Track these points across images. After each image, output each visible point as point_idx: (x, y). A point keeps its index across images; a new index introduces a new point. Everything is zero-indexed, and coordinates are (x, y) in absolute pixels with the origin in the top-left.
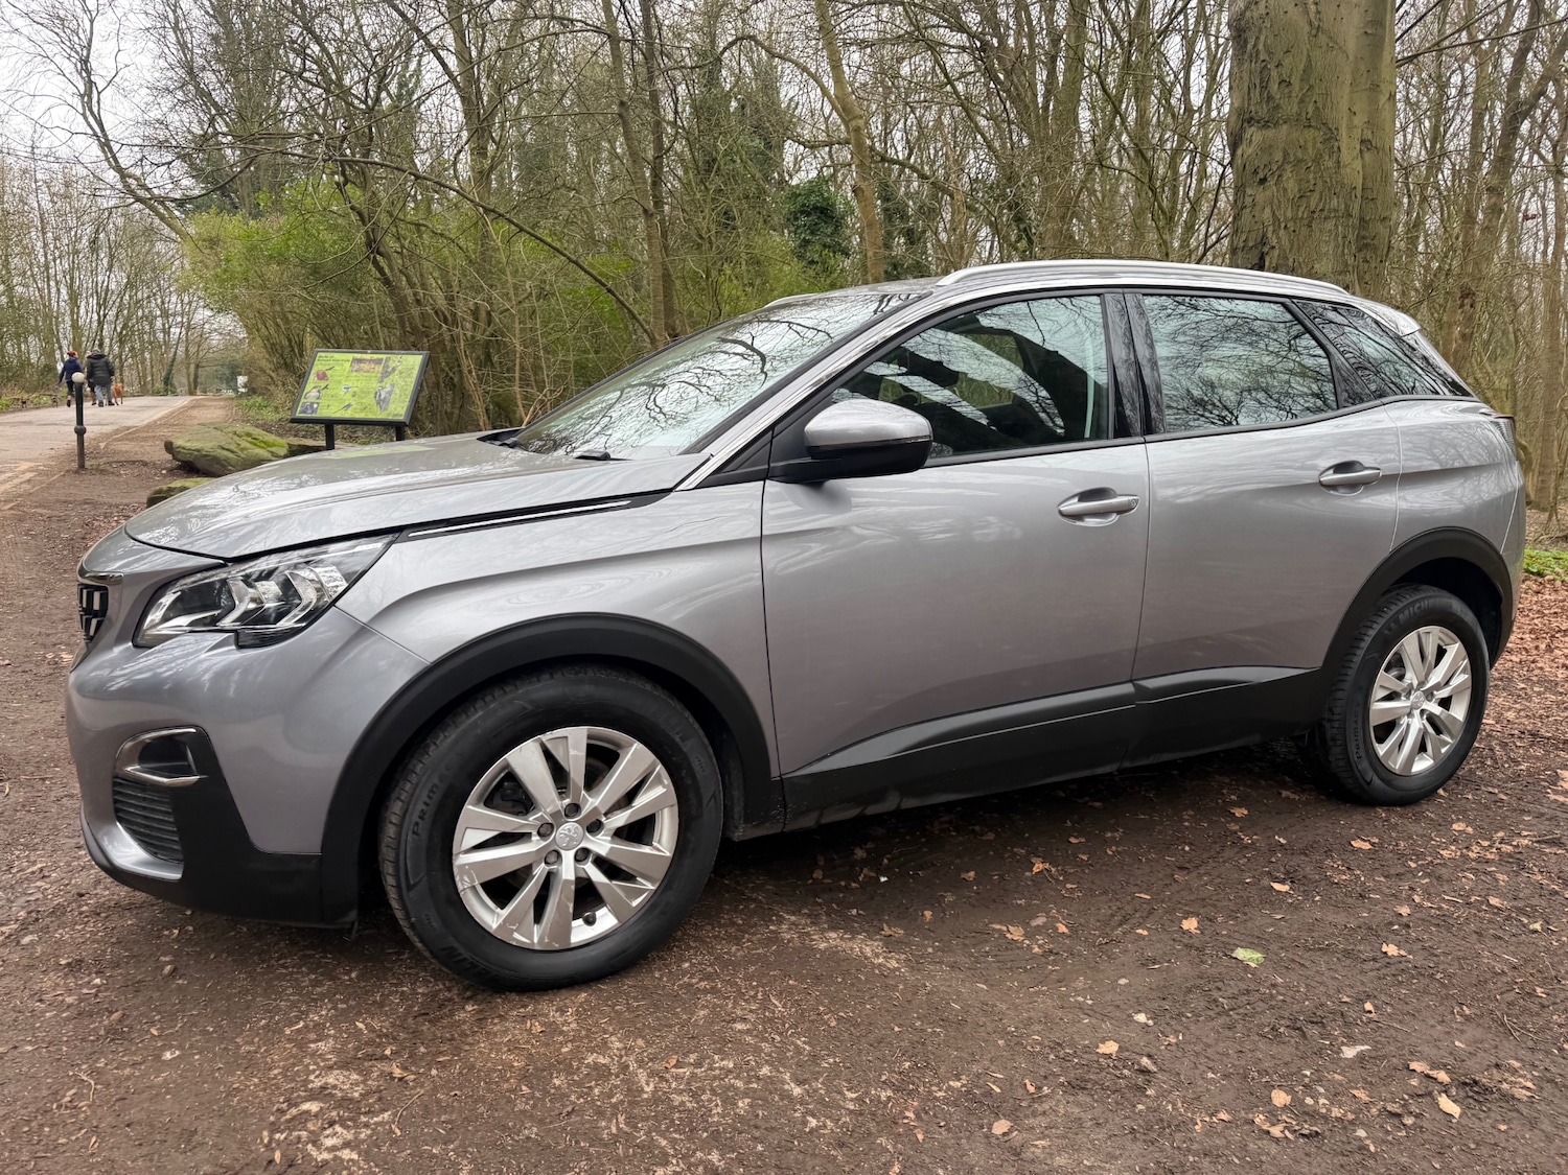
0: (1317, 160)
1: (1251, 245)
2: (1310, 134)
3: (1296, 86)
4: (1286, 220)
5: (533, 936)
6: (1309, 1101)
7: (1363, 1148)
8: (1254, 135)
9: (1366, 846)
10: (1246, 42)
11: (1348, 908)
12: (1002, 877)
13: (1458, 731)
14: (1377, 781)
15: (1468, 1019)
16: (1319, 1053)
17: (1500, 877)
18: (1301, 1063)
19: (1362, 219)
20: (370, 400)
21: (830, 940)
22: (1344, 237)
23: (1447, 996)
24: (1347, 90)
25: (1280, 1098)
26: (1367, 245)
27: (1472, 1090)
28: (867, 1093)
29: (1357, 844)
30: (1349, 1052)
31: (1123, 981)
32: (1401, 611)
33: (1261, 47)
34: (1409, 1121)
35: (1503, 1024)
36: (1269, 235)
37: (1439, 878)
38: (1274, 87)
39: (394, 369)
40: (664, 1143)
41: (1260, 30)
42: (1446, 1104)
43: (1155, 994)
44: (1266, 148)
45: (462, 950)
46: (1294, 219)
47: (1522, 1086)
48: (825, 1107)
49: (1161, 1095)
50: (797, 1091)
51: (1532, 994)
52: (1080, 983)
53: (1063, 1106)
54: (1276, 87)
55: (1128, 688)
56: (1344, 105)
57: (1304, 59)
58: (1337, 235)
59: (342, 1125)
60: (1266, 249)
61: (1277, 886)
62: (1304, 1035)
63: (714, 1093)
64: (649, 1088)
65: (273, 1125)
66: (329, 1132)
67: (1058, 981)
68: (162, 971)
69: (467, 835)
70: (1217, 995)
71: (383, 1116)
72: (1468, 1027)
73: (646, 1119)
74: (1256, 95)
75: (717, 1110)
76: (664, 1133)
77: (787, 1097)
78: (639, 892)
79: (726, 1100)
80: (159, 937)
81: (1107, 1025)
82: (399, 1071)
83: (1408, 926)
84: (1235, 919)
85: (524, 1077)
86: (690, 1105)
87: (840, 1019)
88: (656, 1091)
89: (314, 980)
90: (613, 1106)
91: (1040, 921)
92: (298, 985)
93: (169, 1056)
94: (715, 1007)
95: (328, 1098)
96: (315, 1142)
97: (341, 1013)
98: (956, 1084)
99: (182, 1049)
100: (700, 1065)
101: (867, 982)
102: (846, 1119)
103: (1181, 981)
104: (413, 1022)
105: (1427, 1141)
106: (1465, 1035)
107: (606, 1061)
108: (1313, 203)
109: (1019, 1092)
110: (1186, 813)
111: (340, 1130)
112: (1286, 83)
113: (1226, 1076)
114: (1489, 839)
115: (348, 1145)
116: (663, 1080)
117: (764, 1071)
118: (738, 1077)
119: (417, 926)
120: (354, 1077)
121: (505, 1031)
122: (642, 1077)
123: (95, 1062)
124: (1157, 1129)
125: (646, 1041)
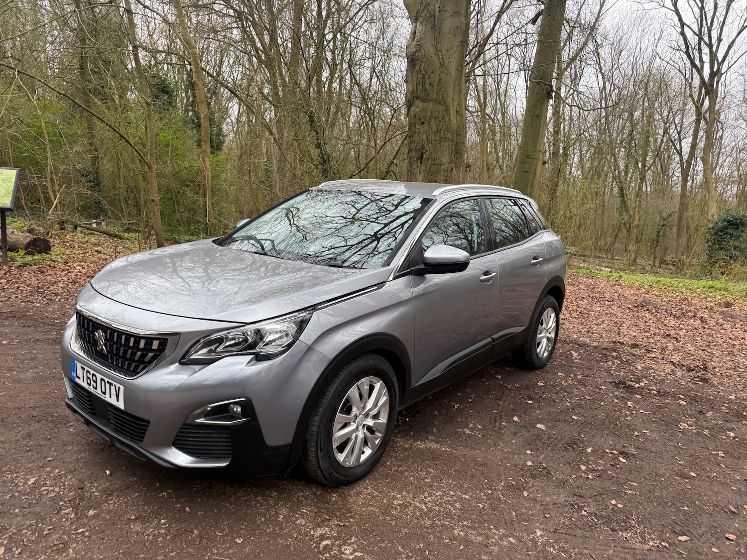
0: (443, 118)
1: (418, 148)
2: (440, 107)
3: (435, 87)
4: (432, 140)
5: (351, 463)
6: (590, 467)
7: (613, 477)
8: (418, 106)
9: (542, 384)
10: (415, 65)
11: (553, 406)
12: (446, 412)
14: (537, 361)
15: (607, 434)
16: (581, 452)
17: (583, 389)
18: (579, 456)
19: (456, 142)
21: (421, 445)
22: (452, 149)
23: (599, 429)
24: (452, 91)
25: (583, 468)
26: (457, 153)
27: (622, 453)
28: (485, 492)
29: (539, 384)
30: (589, 450)
31: (514, 441)
32: (544, 304)
33: (422, 68)
34: (618, 466)
35: (616, 434)
36: (425, 145)
37: (568, 392)
38: (427, 86)
40: (447, 523)
41: (422, 61)
42: (622, 460)
43: (525, 444)
44: (424, 110)
45: (334, 473)
46: (435, 140)
47: (633, 450)
48: (479, 500)
49: (555, 473)
50: (467, 497)
51: (616, 424)
52: (501, 444)
53: (537, 483)
54: (428, 86)
55: (489, 340)
56: (451, 97)
57: (438, 77)
58: (449, 148)
61: (529, 402)
62: (573, 448)
63: (446, 504)
64: (424, 507)
65: (319, 552)
66: (343, 549)
67: (495, 445)
68: (185, 511)
69: (337, 425)
70: (543, 440)
71: (353, 539)
72: (609, 437)
73: (433, 517)
74: (420, 87)
75: (452, 509)
76: (444, 520)
77: (466, 499)
78: (377, 438)
79: (451, 505)
80: (160, 498)
81: (522, 456)
82: (339, 523)
83: (573, 409)
84: (527, 415)
85: (383, 514)
86: (442, 509)
87: (454, 471)
88: (427, 508)
89: (263, 499)
90: (419, 516)
91: (471, 426)
92: (258, 502)
93: (239, 541)
94: (413, 476)
95: (328, 538)
96: (343, 553)
97: (291, 508)
98: (502, 484)
99: (242, 537)
100: (432, 496)
101: (449, 457)
102: (488, 502)
103: (529, 438)
104: (321, 505)
105: (625, 471)
106: (610, 439)
107: (401, 502)
108: (442, 135)
109: (520, 482)
110: (484, 380)
111: (346, 547)
112: (432, 85)
113: (564, 464)
114: (570, 377)
115: (355, 551)
116: (425, 504)
117: (452, 493)
118: (447, 497)
119: (322, 466)
120: (327, 529)
121: (356, 500)
122: (418, 504)
123: (211, 551)
124: (563, 484)
125: (406, 492)
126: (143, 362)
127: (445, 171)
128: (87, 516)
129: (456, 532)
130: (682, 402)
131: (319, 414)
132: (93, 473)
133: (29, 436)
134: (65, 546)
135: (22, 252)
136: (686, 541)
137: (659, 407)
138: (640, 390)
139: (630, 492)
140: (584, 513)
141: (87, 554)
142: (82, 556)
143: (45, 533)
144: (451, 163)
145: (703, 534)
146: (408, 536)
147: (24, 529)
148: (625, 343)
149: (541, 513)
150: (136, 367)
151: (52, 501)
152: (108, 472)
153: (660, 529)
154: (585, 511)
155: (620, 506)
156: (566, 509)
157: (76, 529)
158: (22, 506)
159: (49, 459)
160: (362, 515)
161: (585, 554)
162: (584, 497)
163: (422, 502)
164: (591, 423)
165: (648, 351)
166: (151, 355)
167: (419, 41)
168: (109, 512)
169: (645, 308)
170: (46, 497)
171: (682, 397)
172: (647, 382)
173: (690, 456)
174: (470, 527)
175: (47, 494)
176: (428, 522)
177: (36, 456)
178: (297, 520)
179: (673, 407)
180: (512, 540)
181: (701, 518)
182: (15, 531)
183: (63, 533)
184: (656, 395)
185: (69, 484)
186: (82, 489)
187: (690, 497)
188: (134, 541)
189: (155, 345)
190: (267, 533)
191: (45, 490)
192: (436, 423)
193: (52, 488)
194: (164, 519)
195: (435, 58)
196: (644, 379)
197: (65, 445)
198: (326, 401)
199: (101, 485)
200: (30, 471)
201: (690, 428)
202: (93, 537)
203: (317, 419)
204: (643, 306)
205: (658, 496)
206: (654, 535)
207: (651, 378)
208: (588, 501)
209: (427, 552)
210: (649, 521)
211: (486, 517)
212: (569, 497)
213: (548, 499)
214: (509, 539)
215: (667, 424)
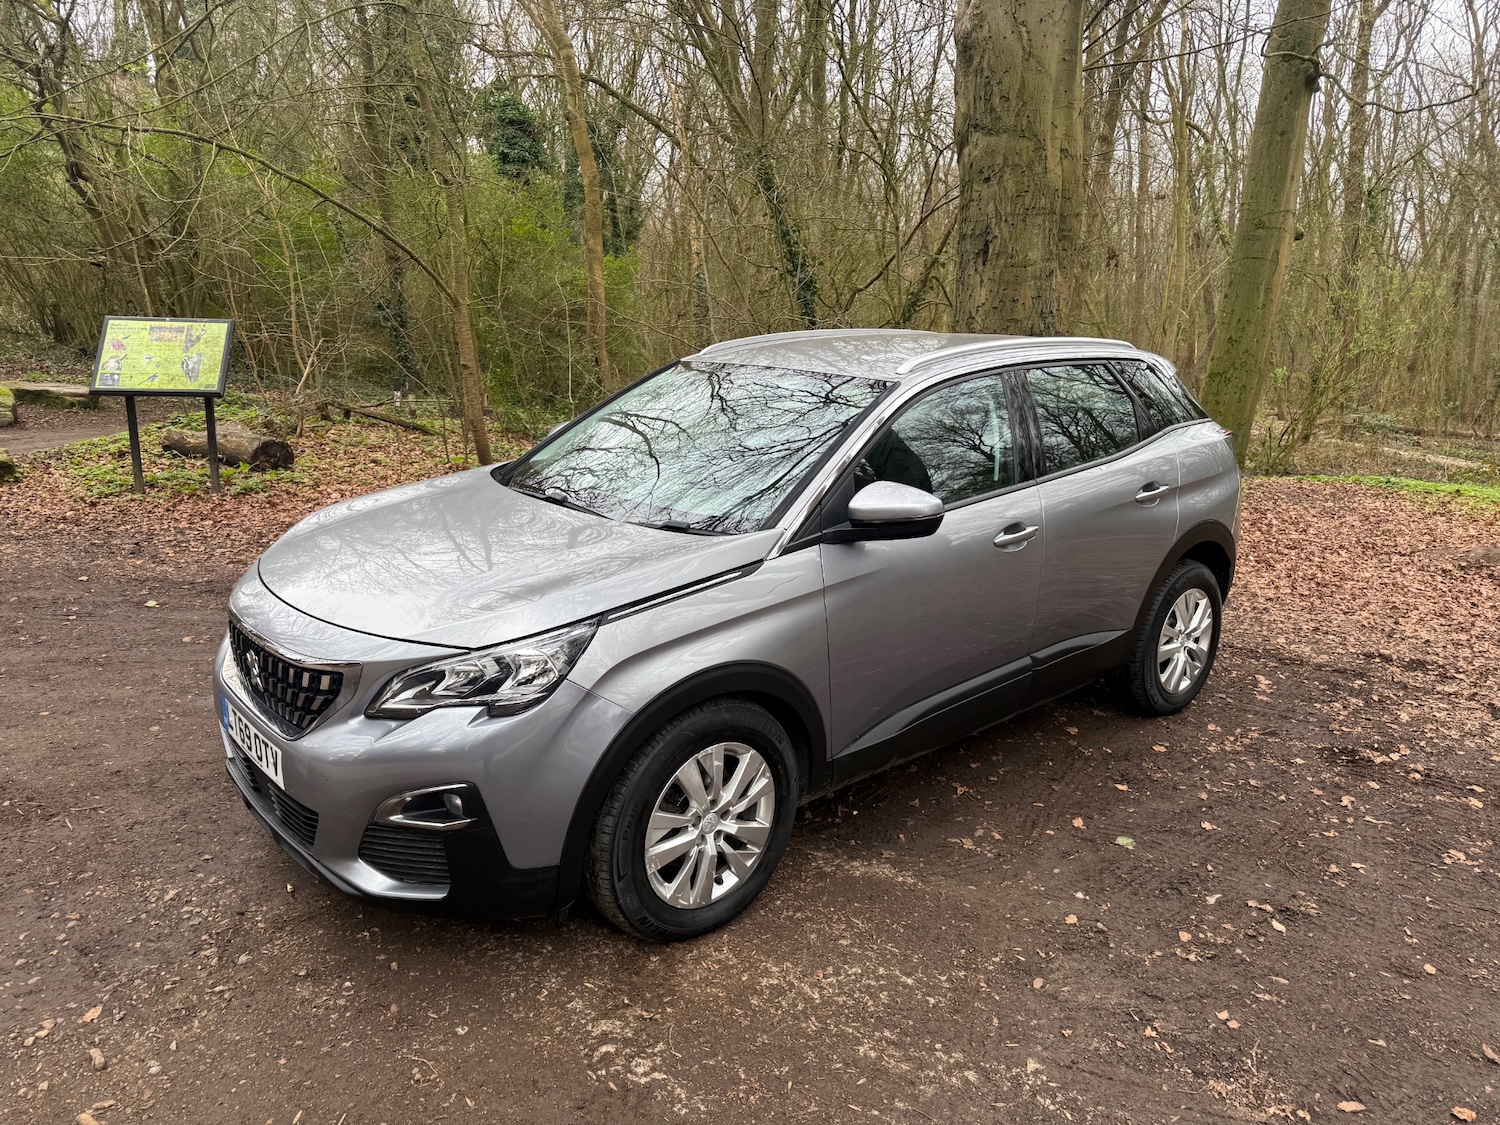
0: (1030, 166)
1: (978, 233)
2: (1025, 143)
3: (1013, 101)
4: (1006, 215)
5: (690, 900)
6: (1201, 935)
7: (1243, 960)
8: (979, 141)
9: (1163, 749)
10: (971, 58)
11: (1170, 799)
12: (938, 801)
13: (1204, 658)
14: (1161, 700)
15: (1267, 867)
16: (1194, 903)
17: (1250, 764)
18: (1186, 912)
19: (1062, 215)
20: (177, 369)
21: (858, 868)
22: (1050, 230)
23: (1251, 854)
24: (1050, 106)
25: (1185, 936)
26: (1065, 237)
27: (1287, 914)
28: (950, 975)
29: (1157, 748)
30: (1211, 900)
31: (1056, 871)
32: (1176, 581)
33: (985, 65)
34: (1262, 939)
35: (1288, 869)
36: (993, 226)
37: (1214, 769)
38: (996, 101)
39: (198, 338)
40: (851, 1031)
41: (984, 50)
42: (1277, 925)
43: (1080, 878)
44: (990, 152)
45: (651, 919)
46: (1013, 214)
47: (1312, 907)
48: (933, 989)
49: (1118, 945)
50: (910, 981)
51: (1296, 846)
52: (1029, 875)
53: (1069, 963)
54: (997, 101)
55: (1027, 661)
56: (1048, 122)
57: (1019, 79)
58: (1044, 229)
59: (640, 1057)
60: (990, 238)
61: (1120, 787)
62: (1180, 893)
63: (861, 991)
64: (816, 996)
65: (590, 1066)
66: (634, 1063)
67: (1015, 876)
68: (389, 968)
69: (653, 833)
70: (1119, 872)
71: (661, 1046)
72: (1269, 873)
73: (828, 1017)
74: (981, 105)
75: (870, 1003)
76: (846, 1024)
77: (906, 986)
78: (751, 855)
79: (871, 995)
80: (357, 941)
81: (1062, 904)
82: (644, 1013)
83: (1211, 808)
84: (1105, 815)
85: (732, 1003)
86: (851, 1003)
87: (904, 926)
88: (822, 996)
89: (523, 957)
90: (802, 1012)
91: (980, 833)
92: (514, 962)
93: (460, 1031)
94: (818, 931)
95: (613, 1041)
96: (631, 1072)
97: (568, 979)
98: (997, 959)
99: (467, 1025)
100: (839, 974)
101: (904, 896)
102: (949, 994)
103: (1092, 865)
104: (623, 976)
105: (1275, 950)
106: (1270, 879)
107: (776, 982)
108: (1027, 203)
109: (1036, 958)
110: (1038, 735)
111: (640, 1060)
112: (1005, 98)
113: (1148, 927)
114: (1233, 735)
115: (653, 1069)
116: (822, 988)
117: (881, 971)
118: (869, 978)
119: (623, 906)
120: (618, 1023)
121: (692, 972)
122: (807, 989)
123: (410, 1045)
124: (1125, 968)
125: (793, 964)
126: (310, 712)
127: (1035, 278)
128: (235, 964)
129: (862, 1050)
130: (1475, 803)
131: (614, 812)
132: (266, 887)
133: (184, 814)
134: (191, 1011)
135: (245, 468)
136: (1355, 1113)
137: (1417, 811)
138: (1382, 773)
139: (1267, 997)
140: (1149, 1032)
141: (217, 1030)
142: (209, 1033)
143: (166, 987)
144: (1048, 260)
145: (1401, 1102)
146: (765, 1050)
147: (137, 978)
148: (1394, 657)
149: (1057, 1024)
150: (301, 718)
151: (194, 932)
152: (289, 887)
153: (1305, 1082)
154: (1155, 1029)
155: (1234, 1024)
156: (1114, 1022)
157: (214, 985)
158: (147, 937)
159: (207, 857)
160: (692, 1002)
161: (1116, 1118)
162: (1162, 1000)
163: (813, 986)
164: (1237, 841)
165: (1444, 678)
166: (320, 699)
167: (978, 8)
168: (271, 959)
169: (1484, 573)
170: (186, 924)
171: (1480, 790)
172: (1408, 752)
173: (1440, 927)
174: (893, 1043)
175: (188, 918)
176: (813, 1025)
177: (188, 850)
178: (569, 1002)
179: (1446, 813)
180: (971, 1075)
181: (1408, 1065)
182: (124, 980)
183: (193, 992)
184: (1416, 783)
185: (225, 905)
186: (243, 914)
187: (1401, 1019)
188: (294, 1015)
189: (325, 683)
190: (513, 1021)
191: (187, 912)
192: (911, 823)
193: (198, 910)
194: (351, 980)
195: (1012, 39)
196: (1402, 746)
197: (236, 834)
198: (627, 790)
199: (272, 909)
200: (172, 877)
201: (1469, 863)
202: (235, 1002)
203: (610, 821)
204: (1481, 567)
205: (1325, 1010)
206: (1286, 1092)
207: (1423, 743)
208: (1169, 1007)
209: (790, 1084)
210: (1286, 1063)
211: (933, 1025)
212: (1130, 996)
213: (1082, 998)
214: (966, 1073)
215: (1417, 849)
